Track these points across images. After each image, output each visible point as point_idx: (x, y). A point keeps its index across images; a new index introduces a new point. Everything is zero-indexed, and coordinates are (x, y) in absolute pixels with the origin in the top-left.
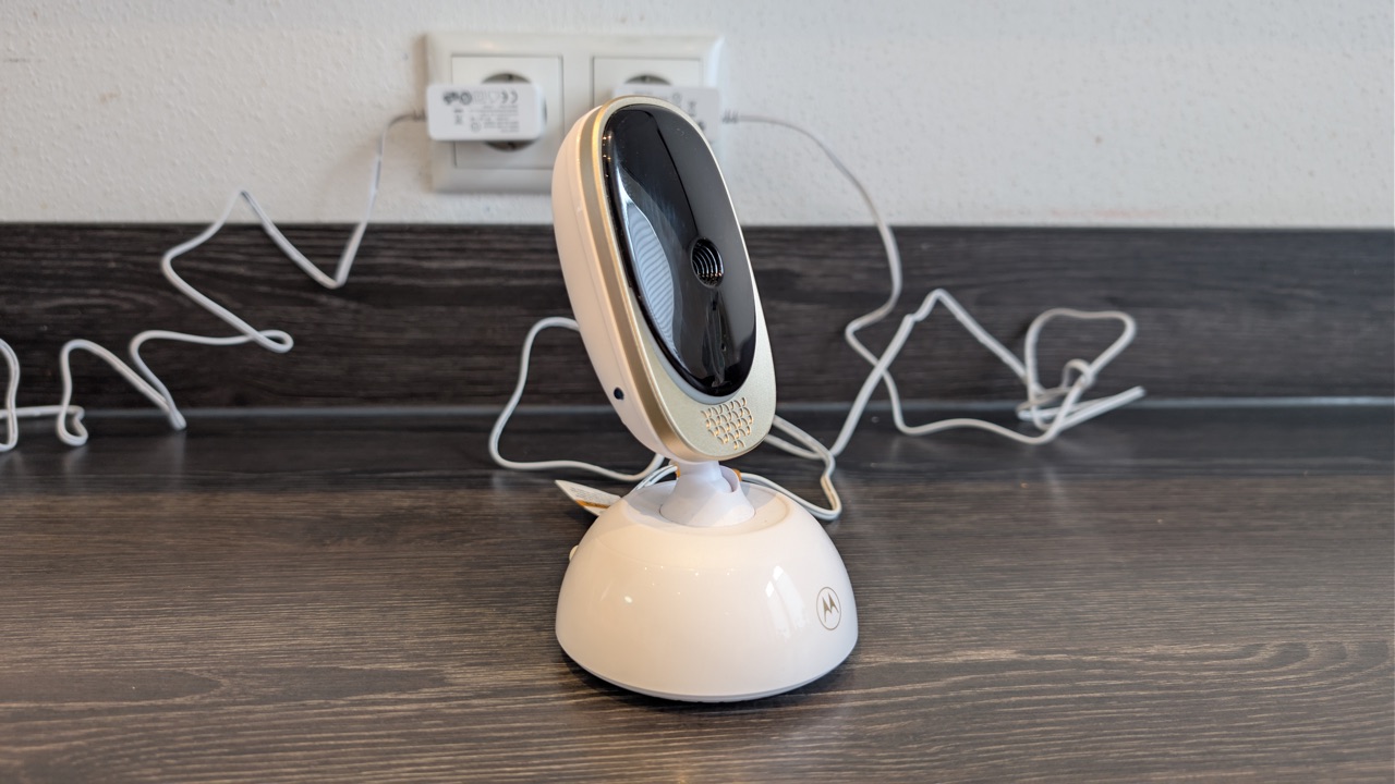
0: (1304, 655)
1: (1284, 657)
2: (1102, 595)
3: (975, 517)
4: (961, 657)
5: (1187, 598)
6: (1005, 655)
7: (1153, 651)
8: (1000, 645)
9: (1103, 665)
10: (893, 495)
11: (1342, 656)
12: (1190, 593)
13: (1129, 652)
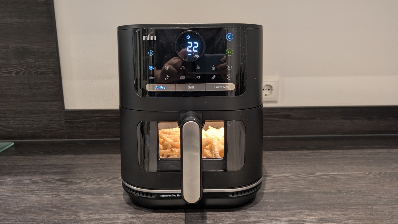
0: (371, 173)
1: (369, 174)
2: (346, 166)
3: (326, 156)
4: (330, 173)
5: (357, 167)
6: (335, 173)
7: (353, 173)
8: (335, 172)
9: (347, 174)
10: (313, 152)
11: (376, 173)
12: (357, 166)
13: (350, 173)
